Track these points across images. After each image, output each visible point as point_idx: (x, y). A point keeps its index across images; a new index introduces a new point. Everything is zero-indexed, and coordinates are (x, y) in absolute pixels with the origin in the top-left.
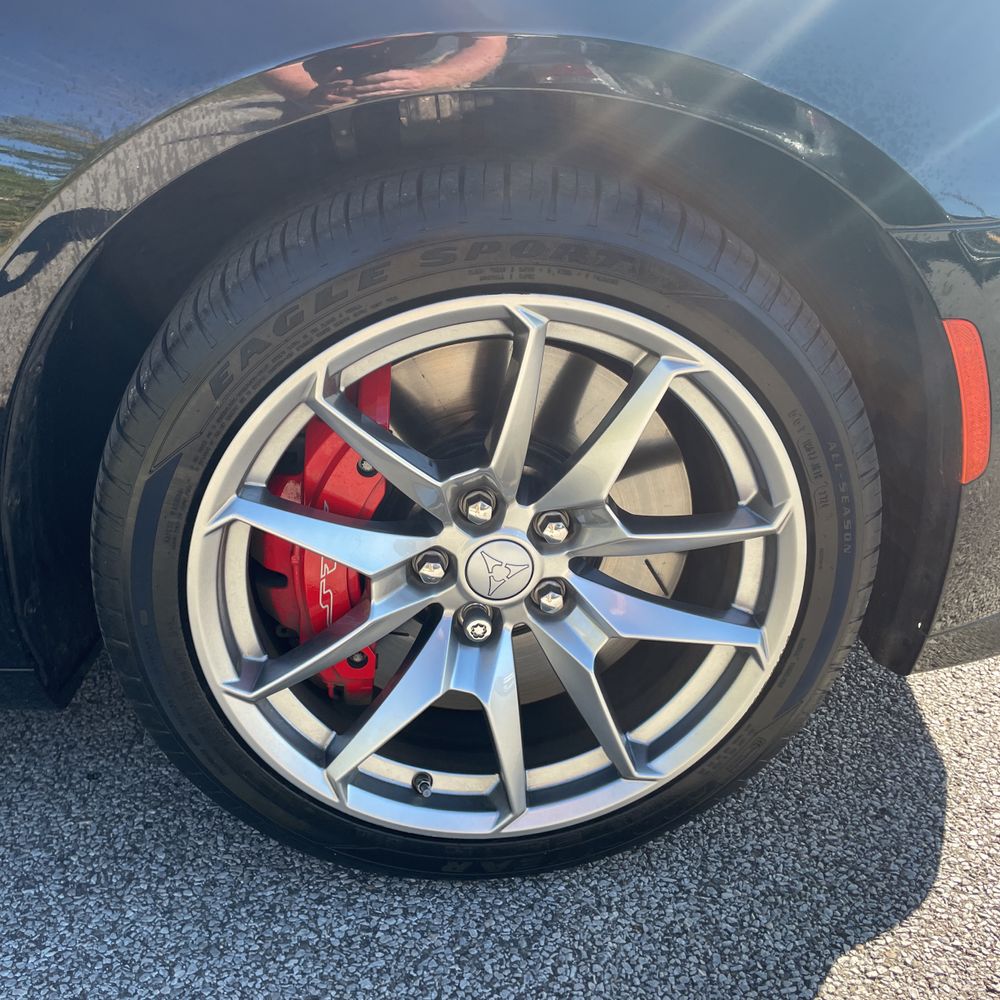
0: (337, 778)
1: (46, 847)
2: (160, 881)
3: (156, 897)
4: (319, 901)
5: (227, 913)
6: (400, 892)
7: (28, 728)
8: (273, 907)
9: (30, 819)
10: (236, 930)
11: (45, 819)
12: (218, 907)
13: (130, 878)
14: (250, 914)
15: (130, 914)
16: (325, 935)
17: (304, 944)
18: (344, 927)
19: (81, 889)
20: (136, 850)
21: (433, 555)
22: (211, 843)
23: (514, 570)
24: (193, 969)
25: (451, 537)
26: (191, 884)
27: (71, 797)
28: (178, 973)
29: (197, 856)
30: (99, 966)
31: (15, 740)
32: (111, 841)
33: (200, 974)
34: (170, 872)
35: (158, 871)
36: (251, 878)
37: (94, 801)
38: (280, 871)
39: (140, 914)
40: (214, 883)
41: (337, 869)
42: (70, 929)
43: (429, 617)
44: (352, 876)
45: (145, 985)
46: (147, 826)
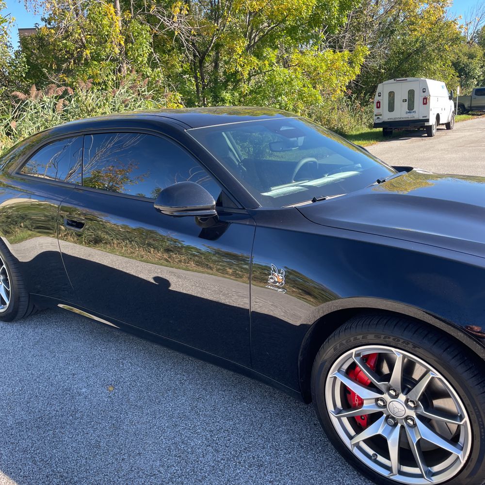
0: (352, 444)
1: (299, 435)
2: (317, 453)
3: (315, 456)
4: (347, 474)
5: (327, 467)
6: (366, 482)
7: (307, 408)
8: (337, 470)
9: (299, 428)
10: (327, 470)
11: (301, 429)
12: (326, 464)
13: (312, 450)
14: (331, 469)
15: (308, 457)
16: (344, 481)
17: (339, 481)
18: (349, 482)
19: (302, 447)
20: (316, 445)
21: (382, 400)
22: (331, 451)
23: (400, 410)
24: (315, 473)
25: (386, 396)
26: (323, 457)
27: (309, 427)
28: (312, 472)
29: (327, 452)
30: (298, 463)
31: (304, 409)
32: (312, 440)
33: (315, 475)
34: (320, 452)
35: (318, 451)
36: (336, 462)
37: (313, 430)
38: (343, 464)
39: (310, 458)
40: (328, 459)
41: (355, 470)
42: (296, 453)
43: (379, 414)
44: (358, 473)
45: (304, 471)
46: (321, 441)
